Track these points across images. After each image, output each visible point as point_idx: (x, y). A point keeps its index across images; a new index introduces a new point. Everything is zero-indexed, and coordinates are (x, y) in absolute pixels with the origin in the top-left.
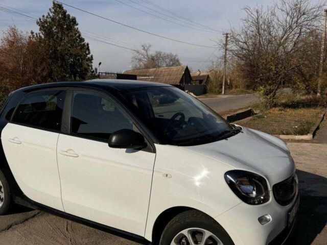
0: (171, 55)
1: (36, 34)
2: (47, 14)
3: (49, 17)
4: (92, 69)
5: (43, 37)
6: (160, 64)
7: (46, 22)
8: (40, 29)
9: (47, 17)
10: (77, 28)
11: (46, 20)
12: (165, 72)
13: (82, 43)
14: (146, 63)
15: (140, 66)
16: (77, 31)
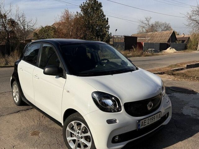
0: (166, 24)
1: (79, 13)
2: (86, 1)
3: (86, 3)
4: (108, 33)
5: (83, 15)
6: (157, 29)
7: (85, 6)
8: (81, 10)
9: (85, 3)
10: (102, 9)
11: (85, 5)
12: (158, 34)
13: (104, 18)
14: (147, 29)
15: (143, 31)
16: (101, 11)
